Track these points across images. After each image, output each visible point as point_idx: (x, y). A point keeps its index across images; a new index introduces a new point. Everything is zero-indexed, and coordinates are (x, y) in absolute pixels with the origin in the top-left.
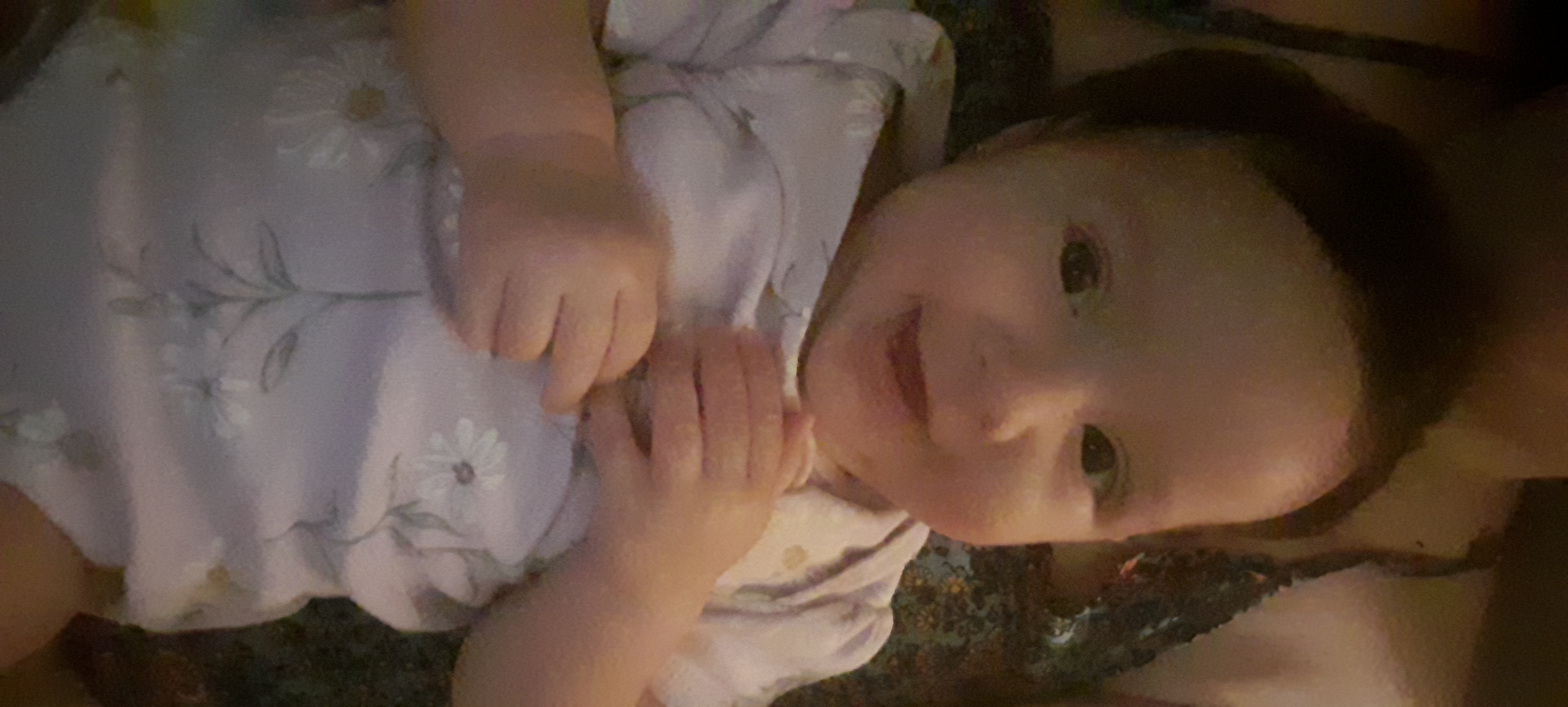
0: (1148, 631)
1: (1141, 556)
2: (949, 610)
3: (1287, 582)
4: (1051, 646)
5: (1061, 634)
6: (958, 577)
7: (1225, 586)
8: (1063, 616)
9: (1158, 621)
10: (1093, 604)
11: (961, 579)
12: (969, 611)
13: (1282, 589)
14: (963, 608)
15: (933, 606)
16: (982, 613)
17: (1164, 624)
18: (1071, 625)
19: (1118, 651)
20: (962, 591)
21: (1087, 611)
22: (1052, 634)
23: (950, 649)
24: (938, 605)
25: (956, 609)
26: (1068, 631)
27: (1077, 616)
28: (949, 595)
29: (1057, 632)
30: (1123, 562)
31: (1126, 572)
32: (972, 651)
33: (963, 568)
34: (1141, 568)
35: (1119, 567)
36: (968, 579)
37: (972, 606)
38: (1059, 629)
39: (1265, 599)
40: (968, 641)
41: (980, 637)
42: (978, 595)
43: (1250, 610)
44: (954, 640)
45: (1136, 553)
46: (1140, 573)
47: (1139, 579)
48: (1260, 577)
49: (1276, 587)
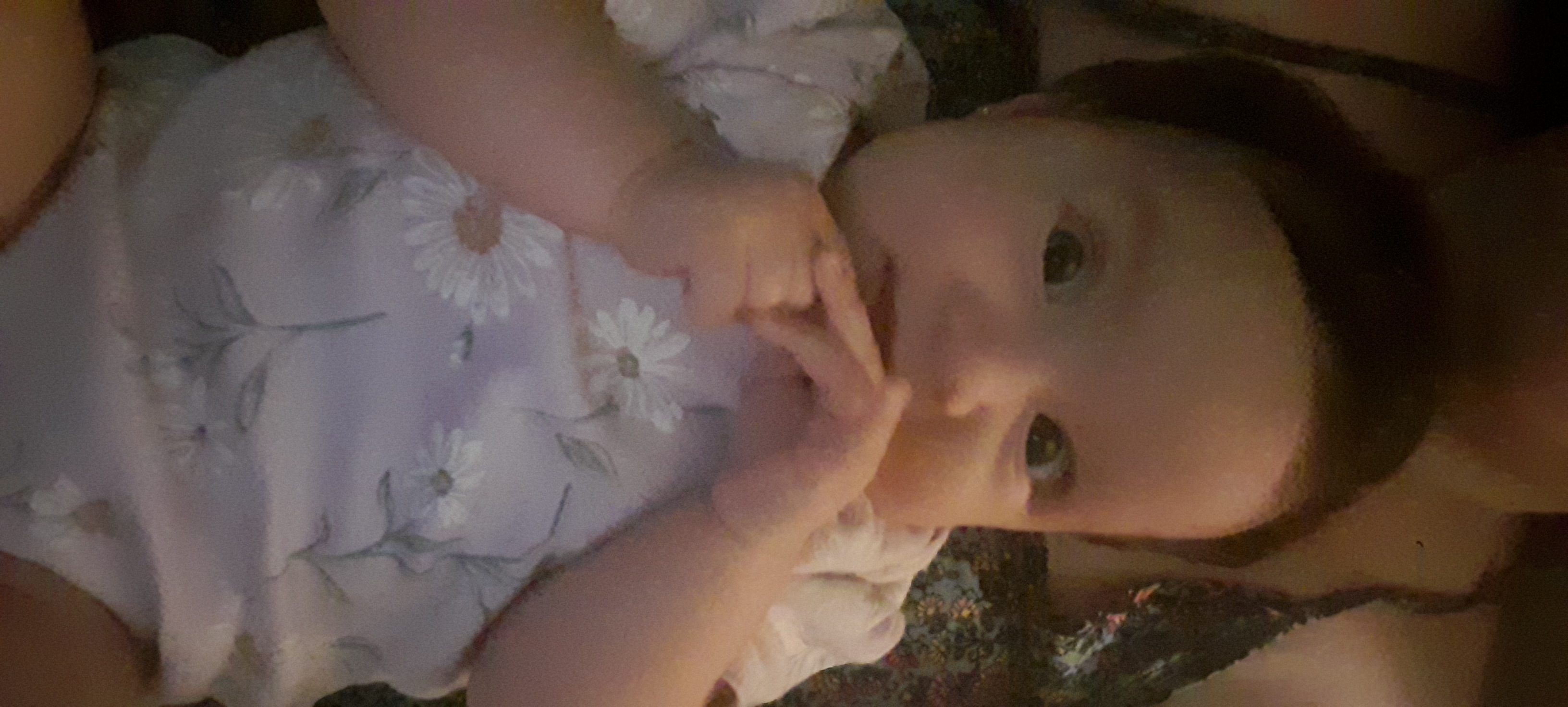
1: (1155, 587)
2: (959, 635)
3: (1302, 620)
5: (1066, 653)
6: (968, 599)
7: (1241, 621)
9: (1170, 654)
11: (971, 603)
12: (978, 636)
13: (1296, 626)
14: (973, 630)
15: (944, 634)
16: (991, 636)
17: (1176, 658)
18: (1076, 644)
20: (971, 616)
22: (1057, 653)
23: (959, 675)
24: (949, 631)
25: (966, 635)
28: (959, 619)
29: (1062, 651)
30: (1136, 590)
31: (1142, 601)
32: (983, 676)
33: (972, 590)
34: (1155, 598)
35: (1131, 596)
36: (977, 601)
37: (981, 631)
39: (1280, 637)
40: (978, 666)
41: (990, 661)
42: (987, 617)
43: (1266, 646)
44: (964, 666)
45: (1149, 584)
46: (1155, 604)
47: (1152, 610)
48: (1275, 613)
49: (1291, 624)
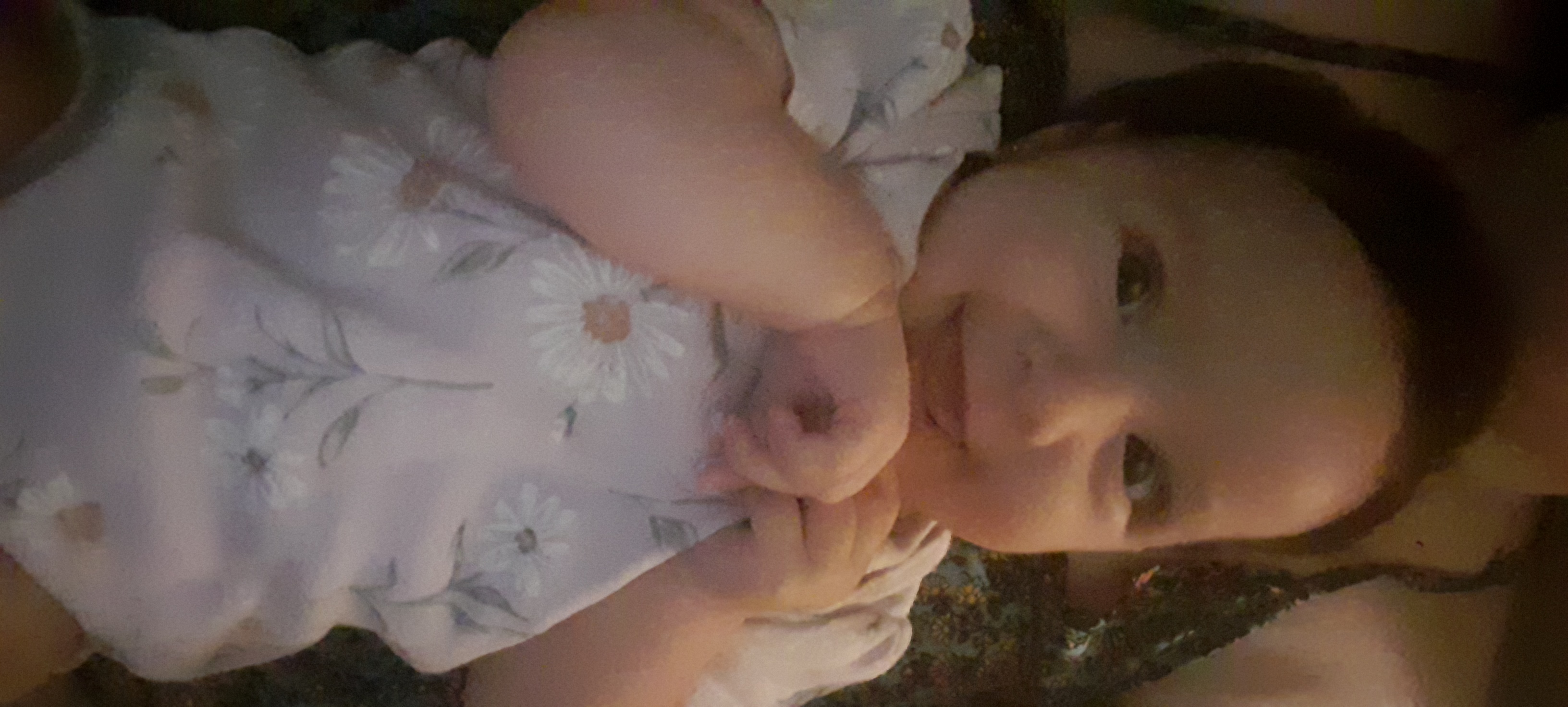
0: (1163, 646)
1: (1157, 568)
2: (963, 618)
3: (1305, 596)
4: (1067, 659)
5: (1076, 646)
6: (975, 586)
7: (1241, 600)
8: (1078, 628)
9: (1173, 635)
10: (1107, 617)
11: (977, 590)
12: (984, 623)
13: (1298, 602)
14: (978, 617)
15: (948, 615)
16: (997, 625)
17: (1179, 638)
18: (1086, 637)
19: (1133, 665)
20: (977, 602)
21: (1102, 623)
22: (1067, 647)
23: (964, 658)
24: (953, 614)
25: (971, 619)
26: (1083, 643)
27: (1092, 629)
28: (965, 604)
29: (1072, 645)
30: (1138, 575)
31: (1142, 585)
32: (988, 662)
33: (979, 578)
34: (1156, 581)
35: (1134, 580)
36: (983, 589)
37: (987, 618)
38: (1073, 641)
39: (1282, 614)
40: (982, 653)
41: (996, 647)
42: (994, 605)
43: (1267, 624)
44: (969, 650)
45: (1152, 566)
46: (1155, 587)
47: (1154, 593)
48: (1276, 590)
49: (1293, 600)
